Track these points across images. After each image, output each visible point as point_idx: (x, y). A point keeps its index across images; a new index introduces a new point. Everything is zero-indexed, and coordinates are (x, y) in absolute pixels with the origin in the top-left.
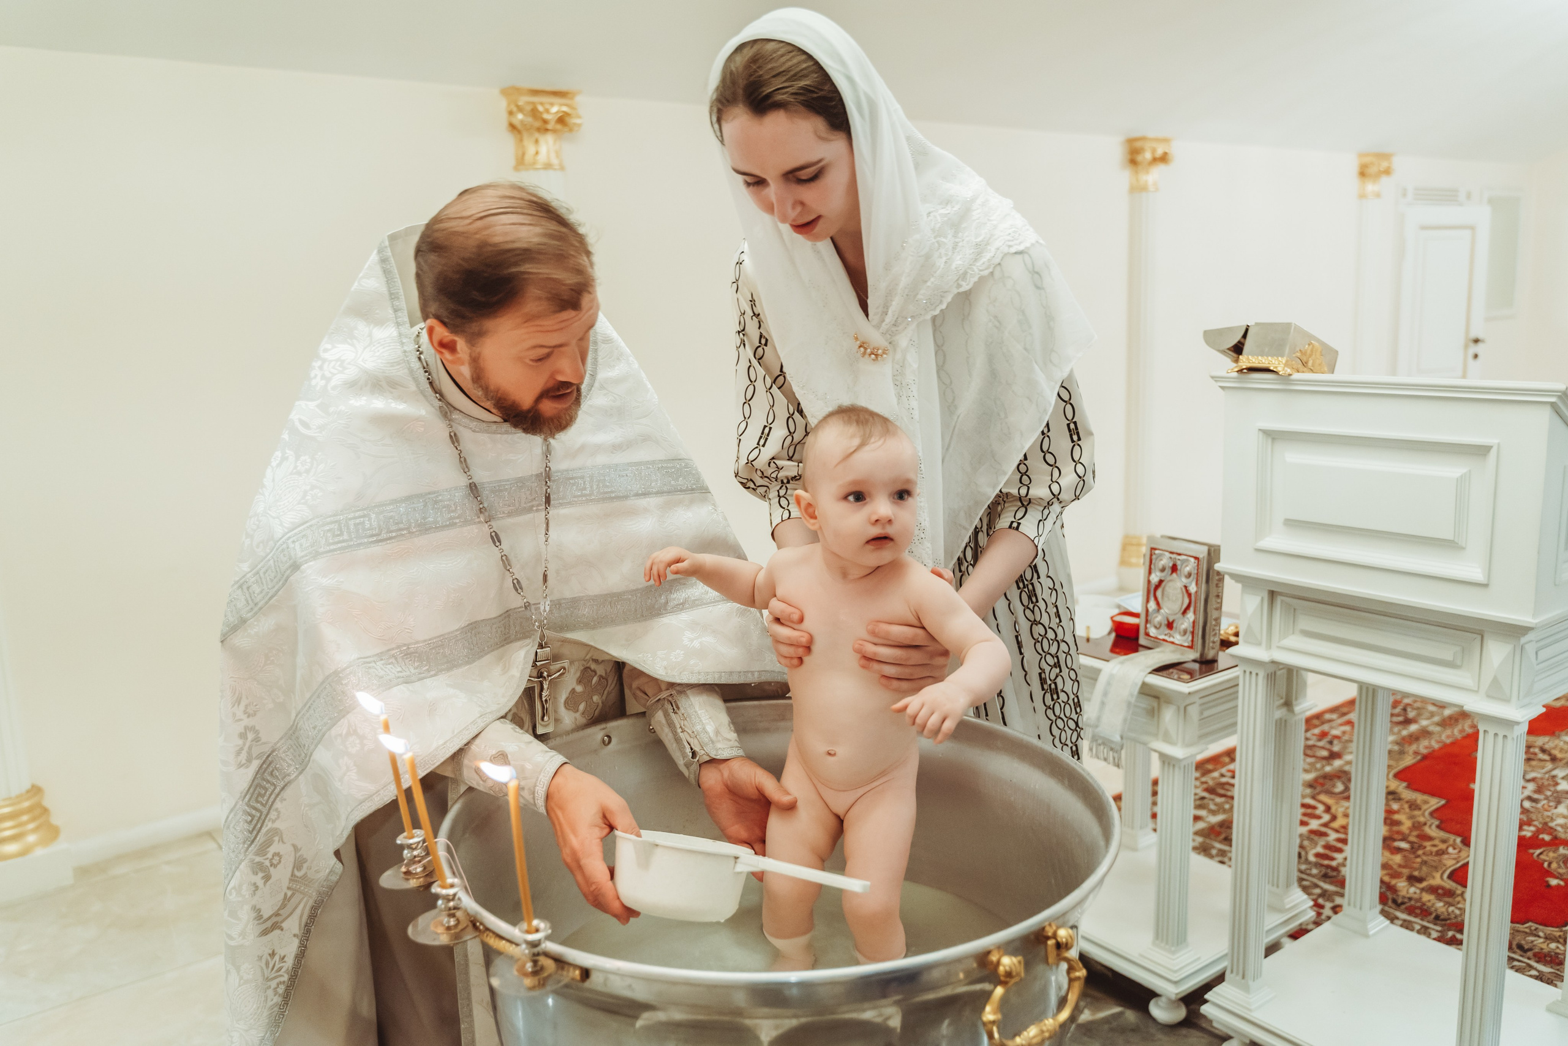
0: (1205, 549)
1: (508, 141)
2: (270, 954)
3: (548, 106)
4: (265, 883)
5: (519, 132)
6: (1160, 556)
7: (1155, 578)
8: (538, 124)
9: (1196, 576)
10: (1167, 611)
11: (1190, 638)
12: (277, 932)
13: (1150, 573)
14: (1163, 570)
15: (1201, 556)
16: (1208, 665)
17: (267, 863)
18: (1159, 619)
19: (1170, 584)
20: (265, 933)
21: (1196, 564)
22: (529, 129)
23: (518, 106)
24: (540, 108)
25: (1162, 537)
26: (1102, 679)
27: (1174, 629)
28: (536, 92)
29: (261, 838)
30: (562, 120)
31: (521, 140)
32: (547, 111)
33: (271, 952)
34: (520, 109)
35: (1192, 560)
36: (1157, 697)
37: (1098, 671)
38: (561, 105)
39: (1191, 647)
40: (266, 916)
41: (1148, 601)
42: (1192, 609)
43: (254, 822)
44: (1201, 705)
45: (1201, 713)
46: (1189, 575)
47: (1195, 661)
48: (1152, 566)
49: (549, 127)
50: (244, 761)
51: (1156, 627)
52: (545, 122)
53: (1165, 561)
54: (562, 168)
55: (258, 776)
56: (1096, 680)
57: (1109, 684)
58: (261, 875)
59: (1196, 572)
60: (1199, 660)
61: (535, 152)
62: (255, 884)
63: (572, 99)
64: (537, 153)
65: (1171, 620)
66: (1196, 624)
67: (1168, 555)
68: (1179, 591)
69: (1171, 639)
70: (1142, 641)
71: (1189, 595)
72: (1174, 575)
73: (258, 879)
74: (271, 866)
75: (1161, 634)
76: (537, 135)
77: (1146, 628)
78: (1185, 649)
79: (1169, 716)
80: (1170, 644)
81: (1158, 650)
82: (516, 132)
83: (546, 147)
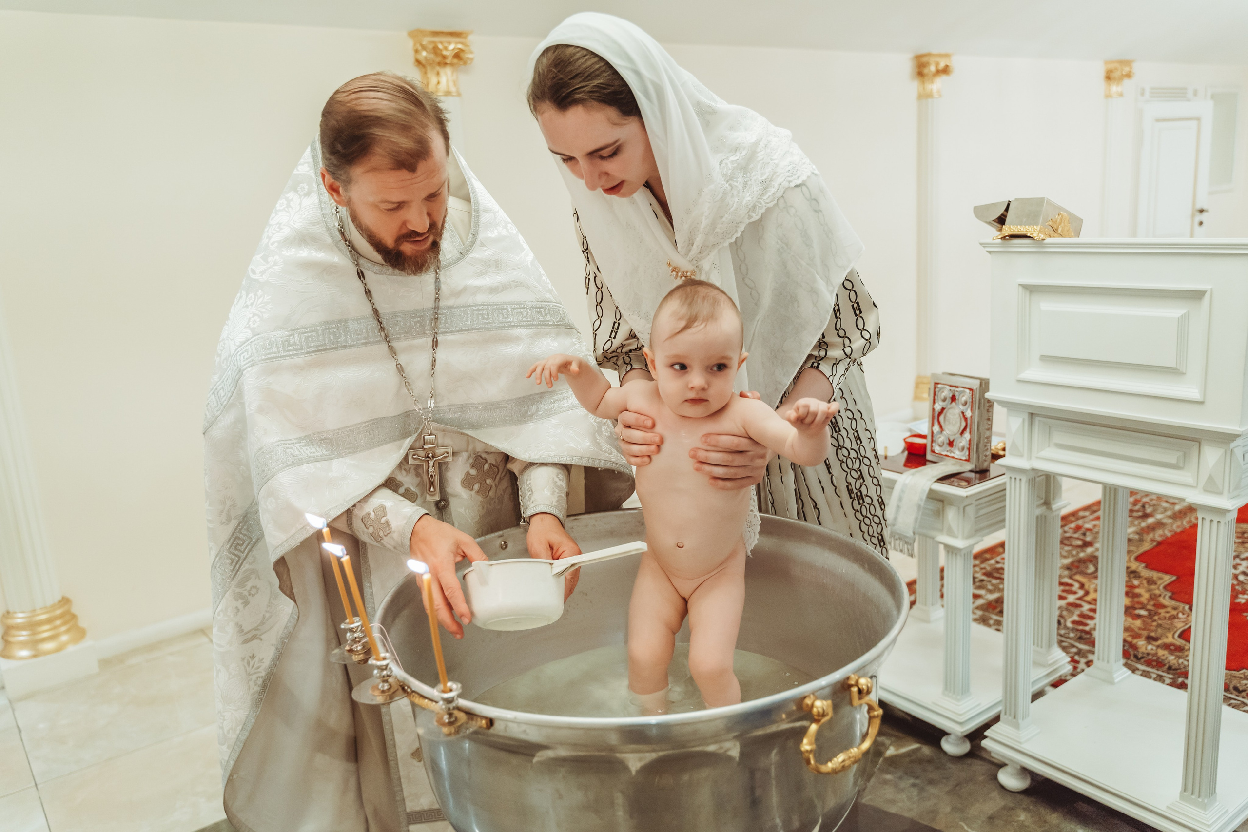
0: (978, 382)
2: (250, 657)
3: (446, 45)
4: (244, 607)
5: (424, 65)
6: (942, 390)
7: (938, 407)
8: (438, 59)
9: (971, 404)
10: (948, 432)
11: (967, 453)
12: (255, 642)
13: (934, 402)
14: (944, 400)
15: (974, 388)
16: (982, 473)
17: (246, 593)
18: (942, 439)
19: (950, 411)
20: (246, 641)
21: (971, 394)
22: (431, 63)
23: (422, 46)
24: (440, 46)
25: (944, 373)
26: (898, 488)
27: (954, 447)
28: (436, 34)
29: (240, 576)
30: (457, 56)
31: (426, 73)
32: (446, 48)
33: (251, 655)
34: (424, 48)
35: (968, 391)
36: (942, 501)
37: (894, 482)
38: (457, 43)
39: (968, 460)
40: (246, 630)
41: (933, 425)
42: (968, 430)
43: (234, 564)
44: (977, 506)
45: (977, 511)
46: (965, 403)
47: (971, 471)
48: (936, 397)
49: (448, 61)
50: (224, 520)
51: (940, 446)
52: (444, 57)
53: (946, 393)
54: (459, 94)
55: (237, 531)
56: (892, 488)
57: (903, 491)
58: (240, 601)
59: (971, 400)
60: (974, 470)
61: (437, 82)
62: (237, 607)
63: (465, 38)
64: (439, 83)
65: (951, 440)
66: (972, 442)
67: (948, 388)
68: (957, 416)
69: (952, 455)
70: (929, 456)
71: (966, 419)
72: (953, 403)
73: (239, 604)
74: (249, 595)
75: (944, 451)
76: (438, 68)
77: (932, 446)
78: (964, 462)
79: (951, 515)
80: (951, 459)
81: (941, 463)
82: (421, 66)
83: (446, 77)
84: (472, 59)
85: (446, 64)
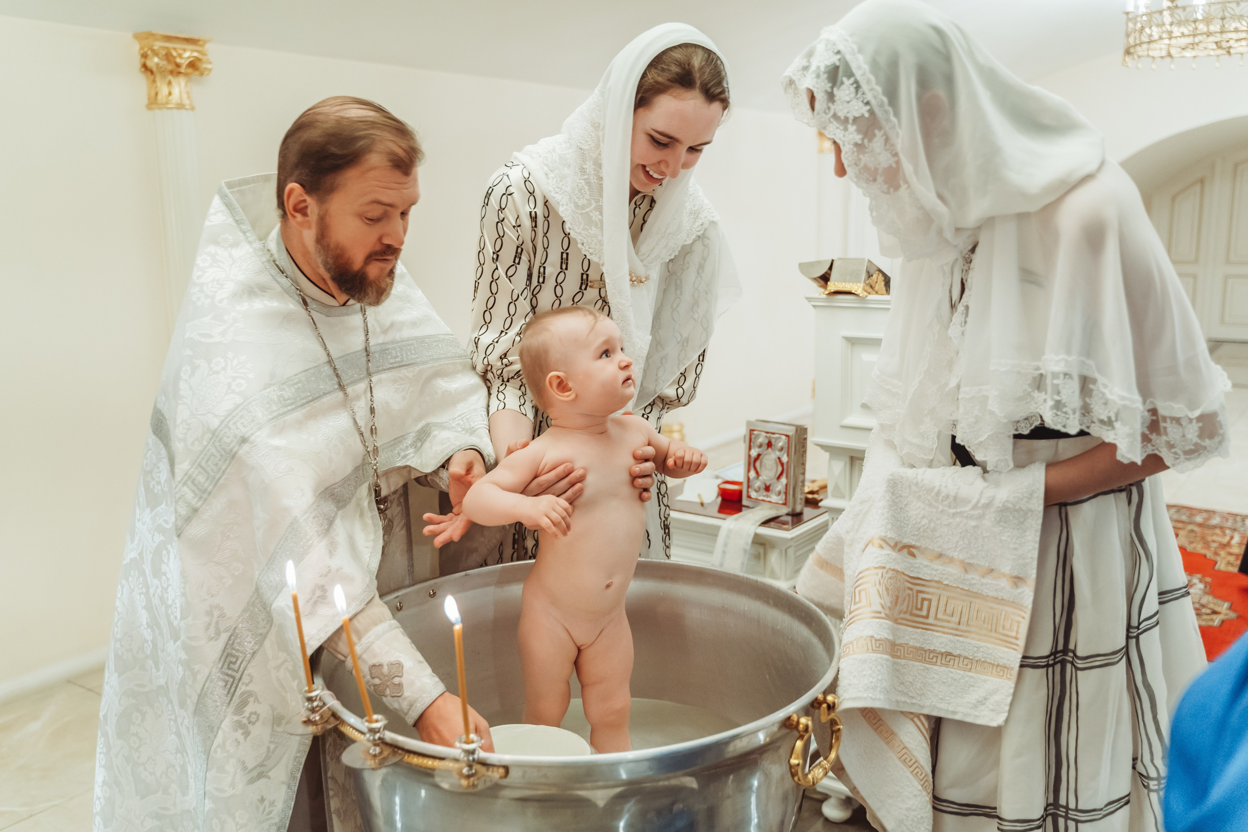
0: (795, 429)
1: (142, 82)
3: (180, 52)
4: (245, 738)
5: (152, 72)
6: (758, 436)
7: (754, 453)
8: (171, 67)
9: (786, 449)
10: (765, 478)
11: (784, 497)
12: (264, 780)
13: (750, 449)
14: (760, 446)
15: (790, 434)
16: (797, 517)
17: (245, 721)
18: (757, 484)
19: (767, 457)
21: (787, 441)
22: (163, 72)
23: (153, 51)
24: (175, 54)
25: (757, 420)
26: (722, 534)
27: (770, 491)
28: (169, 39)
29: (236, 700)
30: (193, 65)
31: (154, 81)
32: (180, 56)
33: (260, 798)
34: (156, 53)
35: (784, 437)
36: (766, 544)
37: (718, 528)
38: (193, 51)
39: (785, 504)
40: (250, 767)
41: (749, 471)
42: (784, 475)
43: (228, 686)
44: (795, 548)
45: (795, 554)
46: (782, 449)
47: (788, 514)
48: (752, 444)
49: (182, 70)
51: (756, 491)
52: (178, 65)
53: (762, 439)
54: (193, 108)
56: (716, 535)
57: (728, 536)
58: (241, 731)
59: (787, 446)
60: (791, 513)
61: (168, 93)
62: (237, 740)
63: (202, 46)
64: (170, 94)
65: (768, 484)
66: (788, 487)
67: (764, 434)
68: (773, 462)
69: (769, 499)
70: (745, 502)
71: (782, 464)
72: (770, 450)
73: (239, 736)
74: (249, 723)
75: (760, 496)
76: (170, 77)
77: (748, 492)
78: (779, 505)
79: (774, 558)
80: (768, 503)
81: (758, 508)
82: (149, 73)
83: (179, 88)
84: (210, 70)
85: (180, 73)
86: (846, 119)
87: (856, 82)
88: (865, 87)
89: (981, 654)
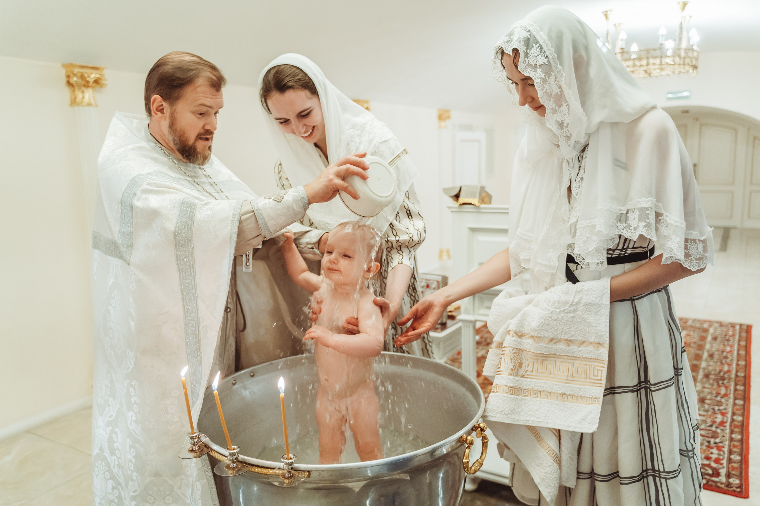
0: (441, 278)
1: (67, 91)
3: (89, 74)
5: (73, 86)
8: (84, 83)
22: (79, 85)
23: (73, 74)
24: (86, 75)
28: (82, 67)
30: (96, 81)
31: (74, 91)
32: (89, 76)
34: (75, 75)
35: (436, 282)
38: (96, 74)
49: (90, 84)
52: (88, 82)
54: (96, 106)
60: (441, 323)
61: (82, 97)
63: (102, 71)
64: (83, 98)
76: (83, 89)
82: (71, 86)
83: (88, 95)
84: (106, 85)
86: (536, 65)
87: (540, 46)
88: (545, 48)
89: (582, 392)
